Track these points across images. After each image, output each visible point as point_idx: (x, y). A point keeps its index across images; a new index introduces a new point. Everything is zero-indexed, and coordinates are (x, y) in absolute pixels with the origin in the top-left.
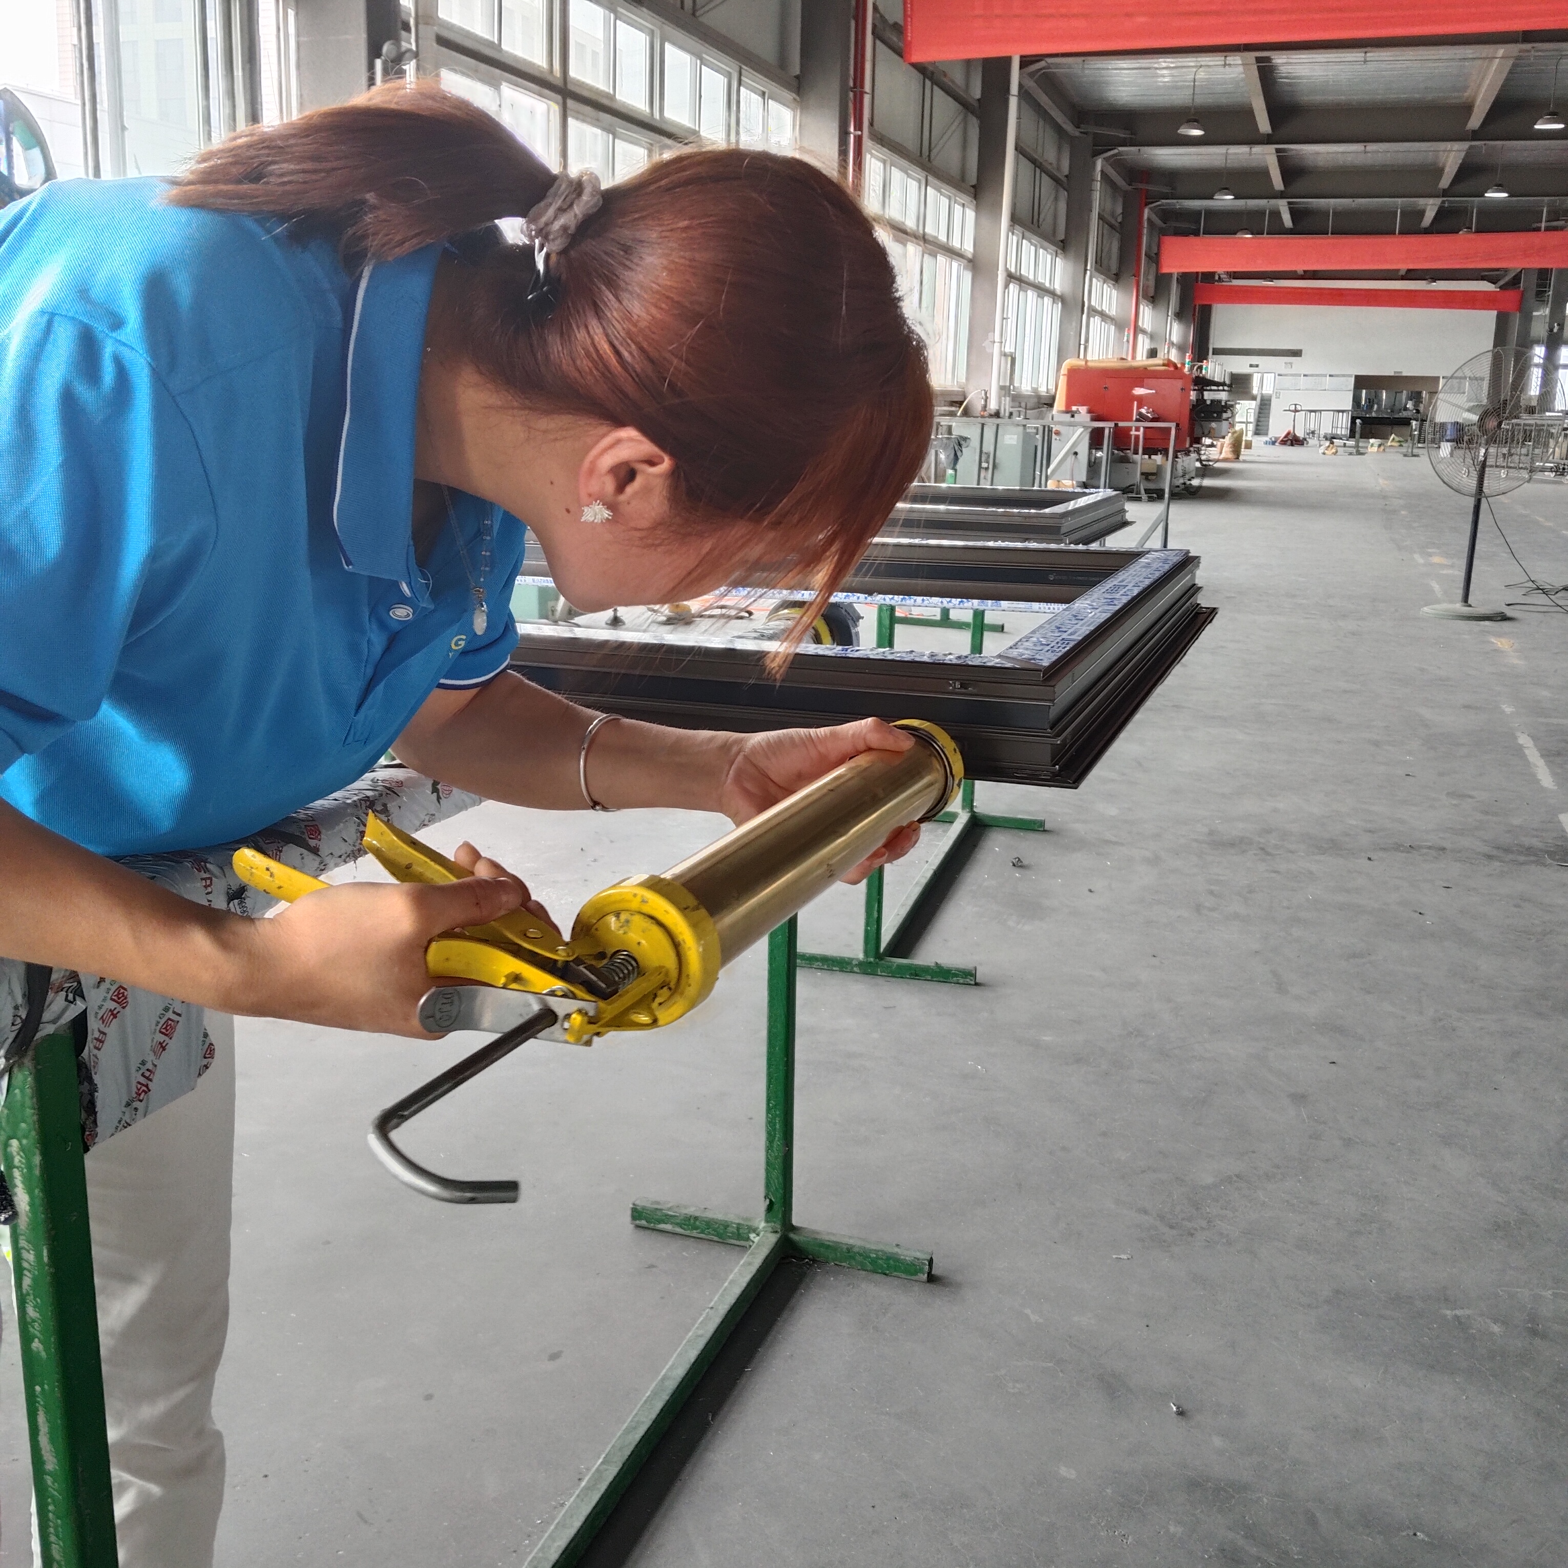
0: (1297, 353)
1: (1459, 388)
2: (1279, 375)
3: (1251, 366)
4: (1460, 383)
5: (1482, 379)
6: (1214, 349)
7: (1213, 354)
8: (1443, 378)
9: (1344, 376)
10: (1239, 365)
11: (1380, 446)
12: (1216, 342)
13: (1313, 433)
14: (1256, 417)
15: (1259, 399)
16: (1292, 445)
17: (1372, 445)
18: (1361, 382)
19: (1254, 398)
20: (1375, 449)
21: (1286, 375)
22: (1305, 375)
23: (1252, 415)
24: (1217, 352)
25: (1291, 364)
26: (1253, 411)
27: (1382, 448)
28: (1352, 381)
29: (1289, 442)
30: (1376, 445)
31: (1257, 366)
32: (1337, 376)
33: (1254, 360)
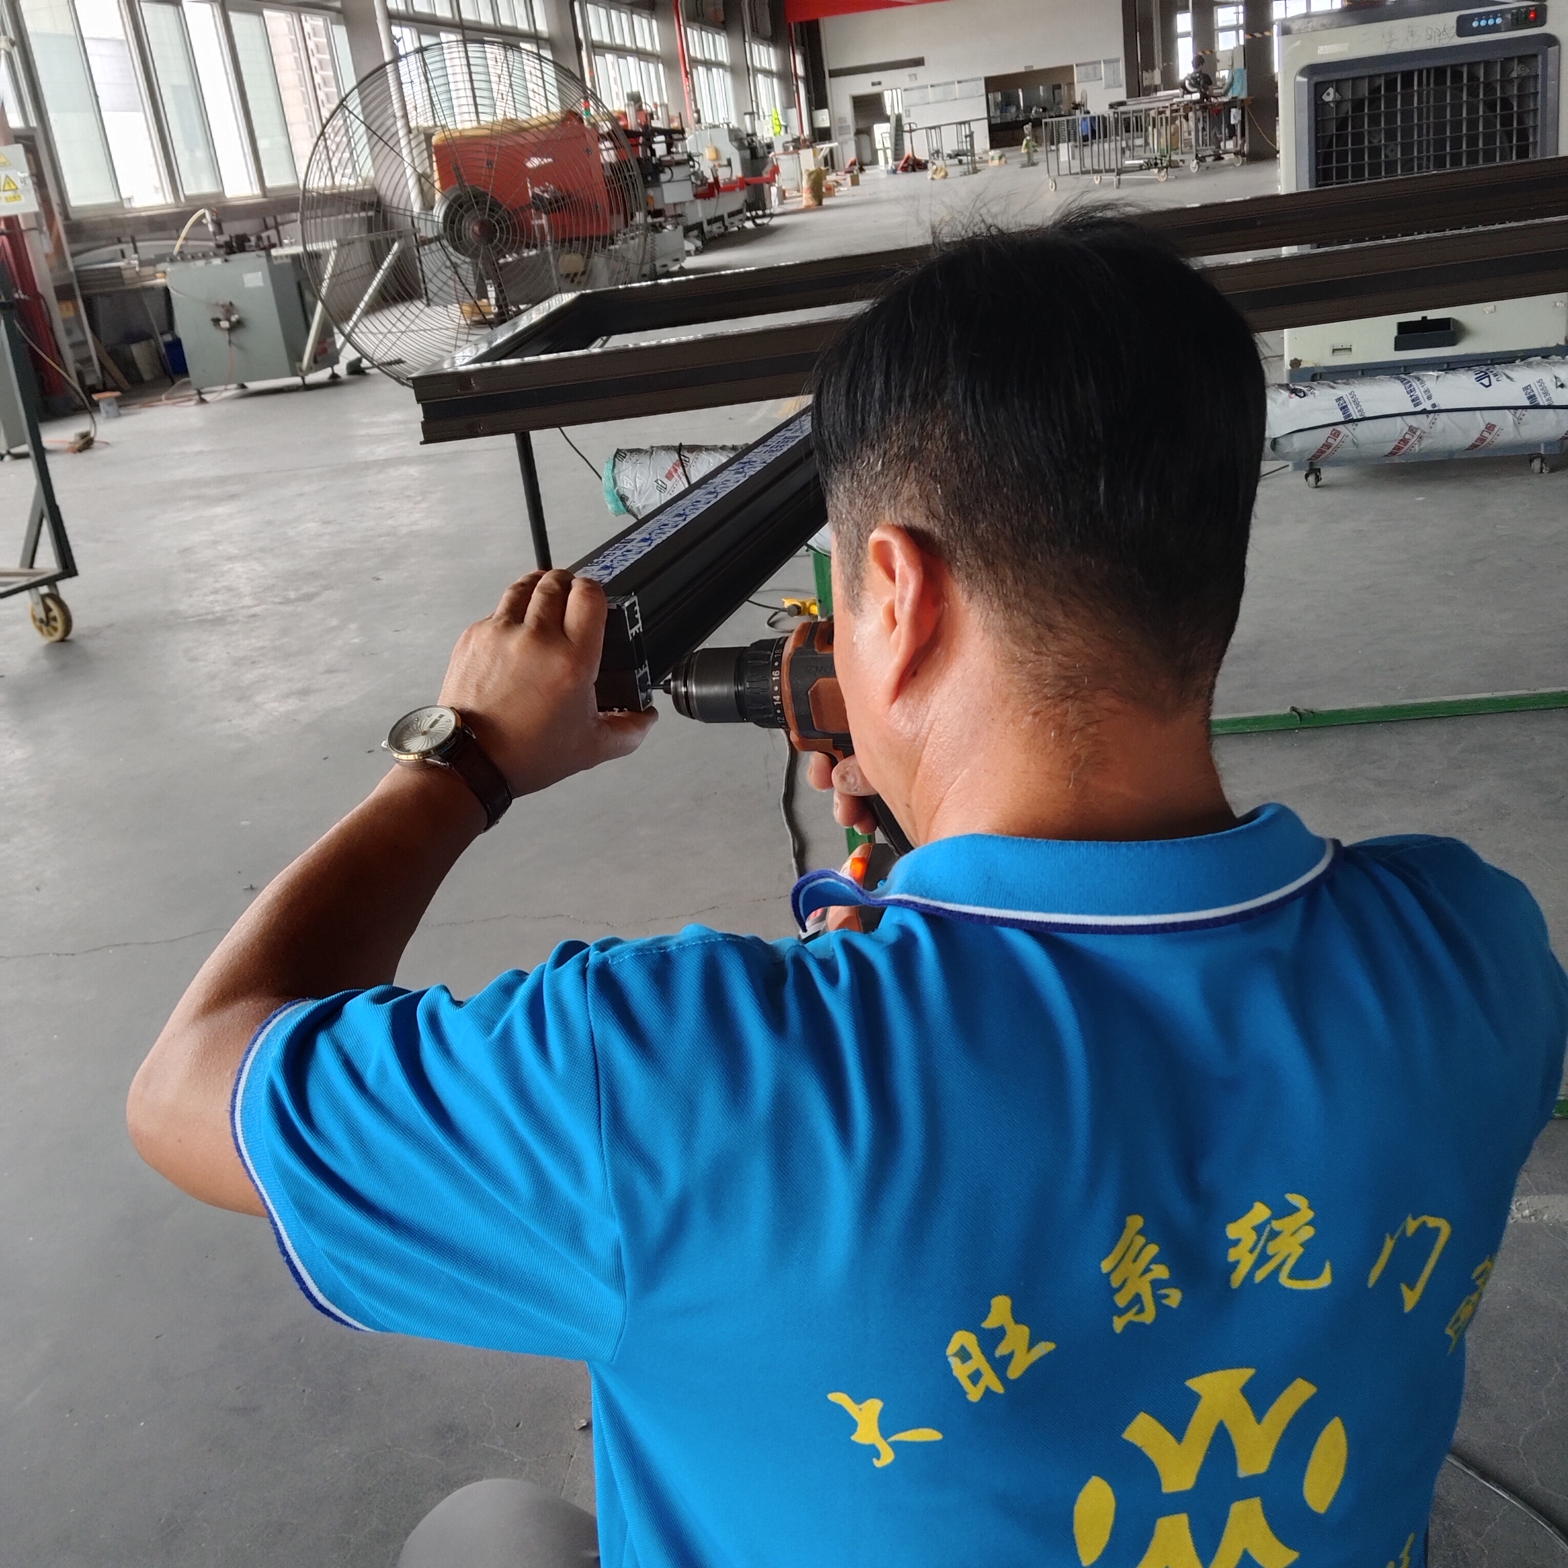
0: (919, 62)
1: (1095, 75)
2: (905, 90)
3: (873, 84)
4: (1095, 69)
5: (1117, 60)
6: (830, 71)
7: (830, 76)
8: (1077, 65)
9: (973, 80)
10: (862, 85)
11: (1000, 158)
12: (831, 62)
13: (937, 152)
14: (893, 140)
15: (893, 120)
16: (914, 170)
17: (993, 159)
18: (992, 84)
19: (887, 119)
20: (996, 162)
21: (912, 89)
22: (932, 86)
23: (888, 139)
24: (835, 74)
25: (915, 75)
26: (888, 135)
27: (1003, 159)
28: (982, 84)
29: (910, 168)
30: (997, 158)
31: (879, 83)
32: (966, 81)
33: (876, 76)
